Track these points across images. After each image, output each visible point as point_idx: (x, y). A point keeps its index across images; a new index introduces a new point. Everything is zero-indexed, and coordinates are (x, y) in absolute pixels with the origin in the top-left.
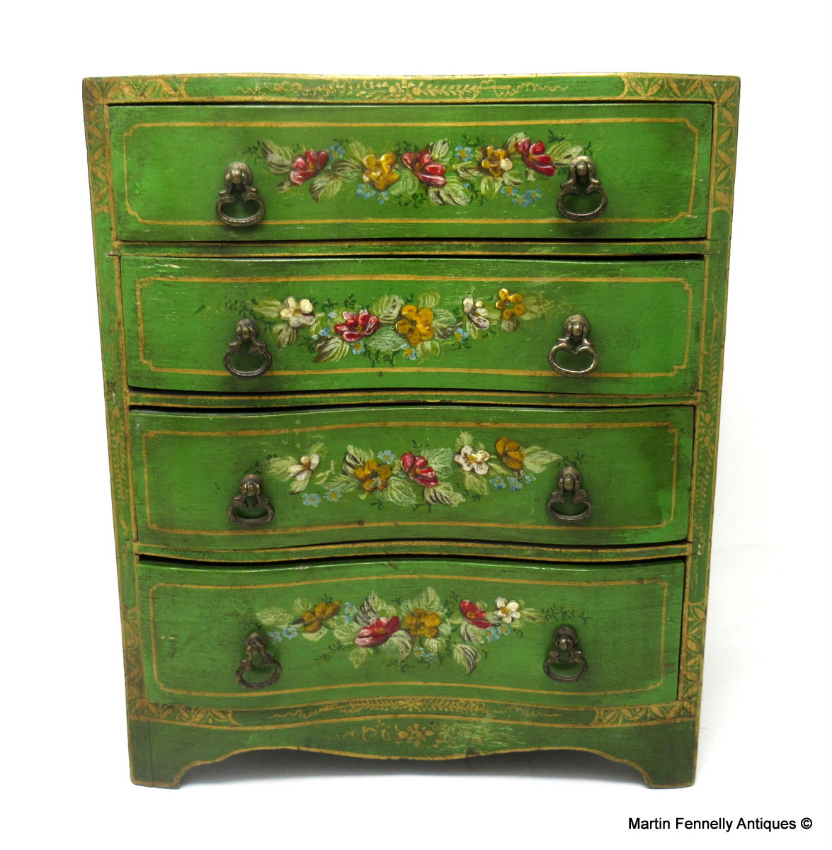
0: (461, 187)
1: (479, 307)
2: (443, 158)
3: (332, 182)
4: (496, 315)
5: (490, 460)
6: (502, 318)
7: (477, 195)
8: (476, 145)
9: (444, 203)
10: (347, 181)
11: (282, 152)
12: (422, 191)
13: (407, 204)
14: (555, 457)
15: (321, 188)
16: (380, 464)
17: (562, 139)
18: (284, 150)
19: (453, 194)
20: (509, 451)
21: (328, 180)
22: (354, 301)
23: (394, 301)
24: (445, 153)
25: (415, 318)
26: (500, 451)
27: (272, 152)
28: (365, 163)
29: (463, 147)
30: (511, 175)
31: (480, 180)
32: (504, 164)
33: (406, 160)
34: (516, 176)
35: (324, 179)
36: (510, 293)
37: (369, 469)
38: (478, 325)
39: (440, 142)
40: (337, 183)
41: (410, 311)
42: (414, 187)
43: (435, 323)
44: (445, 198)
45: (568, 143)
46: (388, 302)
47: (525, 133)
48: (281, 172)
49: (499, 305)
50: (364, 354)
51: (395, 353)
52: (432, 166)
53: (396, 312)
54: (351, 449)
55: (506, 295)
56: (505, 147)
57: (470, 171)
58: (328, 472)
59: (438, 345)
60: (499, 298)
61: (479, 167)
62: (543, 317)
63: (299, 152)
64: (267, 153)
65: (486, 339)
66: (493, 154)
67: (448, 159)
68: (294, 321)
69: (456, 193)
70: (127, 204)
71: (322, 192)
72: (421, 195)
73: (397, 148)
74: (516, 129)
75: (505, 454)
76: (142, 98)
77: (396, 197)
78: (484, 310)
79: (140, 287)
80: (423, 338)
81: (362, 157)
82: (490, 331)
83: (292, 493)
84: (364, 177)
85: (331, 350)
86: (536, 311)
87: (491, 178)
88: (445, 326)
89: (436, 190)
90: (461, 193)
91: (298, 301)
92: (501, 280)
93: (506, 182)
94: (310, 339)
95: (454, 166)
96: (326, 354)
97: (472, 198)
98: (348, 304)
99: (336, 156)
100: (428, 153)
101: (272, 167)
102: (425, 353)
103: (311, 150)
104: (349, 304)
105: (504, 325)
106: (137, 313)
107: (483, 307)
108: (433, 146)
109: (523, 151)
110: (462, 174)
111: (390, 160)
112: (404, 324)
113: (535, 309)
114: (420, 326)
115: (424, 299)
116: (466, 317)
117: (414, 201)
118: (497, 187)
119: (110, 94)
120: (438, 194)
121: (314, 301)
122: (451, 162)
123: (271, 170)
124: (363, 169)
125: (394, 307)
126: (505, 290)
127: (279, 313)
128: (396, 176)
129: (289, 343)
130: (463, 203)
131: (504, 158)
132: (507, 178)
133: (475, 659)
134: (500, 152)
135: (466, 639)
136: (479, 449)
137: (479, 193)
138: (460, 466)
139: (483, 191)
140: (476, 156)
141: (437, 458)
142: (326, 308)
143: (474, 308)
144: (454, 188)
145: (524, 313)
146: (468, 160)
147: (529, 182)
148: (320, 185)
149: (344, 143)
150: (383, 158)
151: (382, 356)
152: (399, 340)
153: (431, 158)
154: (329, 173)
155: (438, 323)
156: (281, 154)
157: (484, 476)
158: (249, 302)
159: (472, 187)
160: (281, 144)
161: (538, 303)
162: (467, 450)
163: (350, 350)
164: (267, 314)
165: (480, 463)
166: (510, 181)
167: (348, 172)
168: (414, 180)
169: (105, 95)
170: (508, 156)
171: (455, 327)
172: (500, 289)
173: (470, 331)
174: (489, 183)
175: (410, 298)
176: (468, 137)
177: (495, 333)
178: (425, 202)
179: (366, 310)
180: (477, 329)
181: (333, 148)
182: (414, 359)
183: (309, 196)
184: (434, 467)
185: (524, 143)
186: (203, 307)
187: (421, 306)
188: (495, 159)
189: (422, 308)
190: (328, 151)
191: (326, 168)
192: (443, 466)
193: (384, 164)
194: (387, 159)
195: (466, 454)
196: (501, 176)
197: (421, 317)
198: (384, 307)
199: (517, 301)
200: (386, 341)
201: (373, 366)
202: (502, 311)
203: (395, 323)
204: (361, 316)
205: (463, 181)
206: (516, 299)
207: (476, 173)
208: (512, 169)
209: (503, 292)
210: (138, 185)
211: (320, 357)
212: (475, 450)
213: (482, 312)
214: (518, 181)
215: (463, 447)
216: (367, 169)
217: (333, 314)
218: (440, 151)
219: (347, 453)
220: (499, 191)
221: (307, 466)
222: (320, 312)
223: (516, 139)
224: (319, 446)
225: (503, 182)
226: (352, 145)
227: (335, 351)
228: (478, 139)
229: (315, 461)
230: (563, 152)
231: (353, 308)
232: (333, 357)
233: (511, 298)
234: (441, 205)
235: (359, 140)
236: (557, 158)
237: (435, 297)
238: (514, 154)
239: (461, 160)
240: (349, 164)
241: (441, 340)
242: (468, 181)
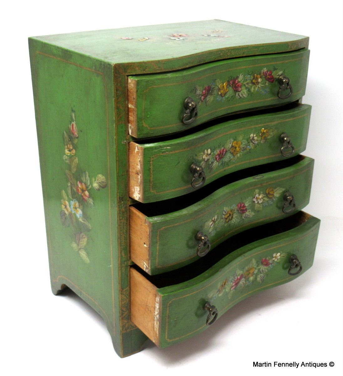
0: (246, 91)
3: (211, 97)
4: (260, 139)
5: (264, 197)
6: (261, 139)
7: (251, 93)
8: (251, 74)
10: (215, 96)
12: (234, 94)
13: (230, 100)
14: (284, 189)
18: (200, 88)
19: (243, 94)
20: (270, 192)
22: (220, 144)
23: (231, 141)
25: (236, 146)
26: (267, 192)
27: (197, 90)
28: (220, 87)
29: (248, 75)
31: (251, 87)
32: (259, 80)
33: (231, 83)
34: (262, 84)
35: (209, 96)
36: (265, 129)
37: (228, 214)
38: (254, 143)
39: (241, 74)
41: (235, 143)
42: (232, 93)
43: (241, 146)
44: (241, 96)
45: (278, 70)
46: (229, 141)
47: (266, 68)
48: (199, 98)
50: (222, 164)
51: (229, 161)
52: (238, 84)
53: (231, 145)
55: (263, 131)
56: (260, 74)
57: (249, 84)
58: (218, 220)
59: (241, 154)
60: (261, 132)
61: (252, 82)
62: (274, 136)
63: (204, 88)
65: (256, 148)
66: (256, 77)
67: (242, 81)
68: (206, 159)
70: (143, 122)
71: (208, 101)
72: (234, 96)
73: (228, 79)
74: (264, 67)
75: (269, 193)
76: (144, 72)
77: (227, 98)
78: (256, 137)
79: (152, 159)
80: (238, 153)
81: (219, 85)
83: (210, 233)
84: (219, 93)
85: (214, 166)
87: (255, 86)
88: (244, 146)
89: (238, 93)
90: (246, 93)
91: (207, 150)
93: (259, 87)
94: (209, 164)
95: (244, 83)
96: (212, 168)
97: (249, 94)
99: (213, 86)
100: (237, 79)
103: (206, 86)
104: (219, 147)
105: (262, 142)
106: (150, 172)
107: (256, 136)
108: (238, 76)
109: (265, 74)
110: (246, 85)
111: (227, 85)
112: (233, 149)
113: (271, 134)
114: (237, 148)
115: (238, 137)
116: (251, 141)
118: (256, 89)
119: (128, 71)
120: (239, 95)
121: (211, 148)
122: (244, 82)
123: (197, 97)
124: (219, 89)
125: (230, 143)
126: (263, 129)
127: (202, 157)
128: (228, 90)
130: (246, 96)
131: (259, 78)
132: (260, 85)
133: (264, 278)
134: (259, 76)
135: (262, 272)
136: (261, 194)
138: (254, 202)
139: (252, 91)
140: (251, 78)
141: (248, 201)
142: (213, 150)
143: (253, 137)
144: (243, 91)
145: (268, 136)
146: (248, 80)
147: (266, 85)
148: (208, 99)
149: (215, 81)
150: (224, 84)
151: (226, 163)
152: (231, 155)
153: (238, 81)
154: (210, 94)
156: (199, 90)
157: (261, 203)
158: (195, 156)
159: (249, 90)
160: (199, 86)
161: (273, 132)
162: (257, 196)
163: (218, 164)
164: (199, 159)
165: (261, 199)
166: (261, 86)
167: (215, 92)
168: (232, 90)
169: (126, 72)
170: (261, 77)
171: (247, 146)
172: (262, 129)
173: (252, 146)
174: (254, 88)
175: (235, 138)
176: (249, 71)
177: (259, 145)
178: (235, 98)
179: (223, 147)
180: (254, 145)
181: (212, 83)
183: (205, 105)
184: (246, 205)
185: (266, 72)
186: (179, 162)
187: (238, 140)
188: (257, 79)
190: (210, 85)
191: (210, 92)
192: (249, 204)
193: (225, 86)
194: (226, 84)
195: (256, 197)
196: (258, 85)
197: (238, 145)
198: (228, 144)
199: (267, 132)
202: (262, 136)
203: (231, 150)
204: (222, 150)
205: (246, 88)
207: (251, 85)
208: (261, 82)
210: (149, 113)
211: (211, 170)
212: (259, 195)
213: (255, 138)
214: (263, 86)
217: (215, 152)
218: (241, 78)
220: (257, 90)
221: (214, 221)
222: (212, 152)
223: (263, 70)
225: (258, 87)
226: (217, 81)
228: (252, 72)
229: (216, 218)
230: (277, 73)
232: (214, 169)
233: (265, 131)
234: (240, 98)
235: (218, 78)
236: (275, 76)
237: (242, 136)
238: (263, 76)
239: (246, 81)
240: (215, 89)
241: (242, 152)
242: (248, 88)
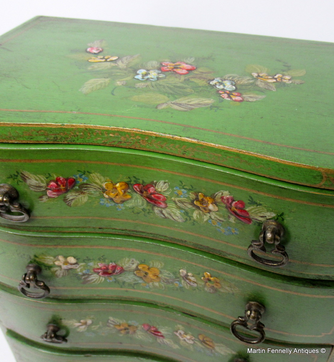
0: (178, 211)
1: (191, 276)
2: (164, 192)
3: (80, 196)
4: (201, 283)
6: (205, 286)
7: (190, 219)
8: (190, 190)
9: (166, 218)
10: (92, 196)
11: (38, 179)
12: (149, 208)
13: (138, 213)
15: (72, 200)
16: (129, 326)
17: (260, 205)
18: (38, 177)
19: (172, 214)
20: (206, 341)
21: (77, 194)
22: (105, 258)
23: (133, 261)
24: (166, 189)
25: (147, 271)
26: (201, 339)
27: (30, 179)
28: (104, 186)
29: (180, 189)
30: (216, 214)
31: (192, 210)
32: (211, 207)
33: (136, 188)
34: (220, 216)
35: (74, 194)
36: (211, 276)
37: (123, 326)
39: (162, 182)
40: (84, 197)
41: (144, 268)
42: (143, 205)
43: (160, 276)
44: (166, 215)
45: (264, 208)
46: (129, 261)
47: (229, 192)
48: (39, 190)
49: (204, 279)
50: (115, 282)
51: (135, 284)
52: (156, 195)
53: (134, 266)
54: (111, 318)
55: (208, 276)
56: (213, 197)
57: (185, 204)
58: (98, 326)
59: (163, 285)
60: (204, 277)
61: (192, 203)
62: (233, 294)
63: (52, 178)
64: (26, 179)
65: (194, 291)
66: (202, 200)
67: (168, 193)
68: (64, 267)
69: (175, 214)
71: (73, 201)
72: (149, 210)
73: (129, 180)
74: (223, 188)
75: (204, 342)
77: (130, 208)
80: (153, 280)
81: (102, 183)
82: (198, 289)
83: (78, 332)
84: (105, 194)
85: (92, 280)
86: (229, 290)
87: (201, 212)
88: (168, 278)
89: (160, 209)
90: (178, 214)
91: (66, 257)
92: (205, 268)
93: (212, 217)
94: (77, 274)
95: (173, 198)
96: (89, 281)
97: (186, 219)
98: (101, 259)
99: (81, 181)
100: (153, 186)
101: (32, 187)
102: (155, 287)
103: (61, 177)
105: (206, 289)
107: (193, 276)
108: (156, 183)
109: (228, 203)
110: (179, 204)
111: (123, 187)
112: (140, 273)
113: (227, 288)
114: (150, 275)
115: (153, 263)
116: (181, 278)
117: (143, 212)
118: (206, 218)
120: (161, 212)
121: (77, 257)
122: (171, 196)
123: (31, 189)
124: (104, 190)
125: (133, 264)
127: (54, 262)
128: (129, 197)
129: (63, 276)
130: (180, 221)
131: (212, 204)
132: (213, 215)
137: (191, 218)
138: (177, 336)
139: (195, 218)
140: (190, 196)
141: (163, 329)
142: (86, 261)
143: (187, 275)
144: (173, 210)
145: (221, 288)
146: (184, 197)
147: (230, 222)
148: (71, 198)
149: (86, 173)
150: (118, 185)
151: (127, 284)
152: (137, 279)
153: (155, 190)
154: (77, 191)
155: (163, 276)
156: (36, 180)
157: (191, 344)
158: (33, 256)
159: (186, 213)
160: (35, 173)
161: (230, 287)
163: (105, 280)
164: (45, 262)
165: (188, 339)
166: (215, 217)
167: (92, 190)
168: (143, 200)
170: (215, 203)
171: (174, 280)
172: (205, 272)
173: (185, 284)
174: (200, 215)
175: (143, 261)
176: (184, 184)
177: (200, 290)
178: (151, 214)
179: (113, 263)
180: (189, 285)
181: (78, 176)
182: (148, 288)
183: (64, 204)
184: (162, 332)
185: (228, 199)
189: (152, 267)
190: (74, 178)
191: (74, 188)
192: (168, 333)
193: (119, 189)
194: (121, 186)
195: (180, 333)
196: (209, 213)
197: (151, 272)
198: (126, 263)
200: (129, 278)
201: (121, 287)
202: (206, 282)
203: (134, 271)
204: (110, 266)
205: (179, 208)
206: (215, 280)
207: (190, 206)
208: (217, 211)
209: (207, 274)
211: (85, 282)
212: (186, 334)
213: (192, 278)
214: (222, 219)
215: (179, 330)
216: (106, 190)
217: (91, 264)
218: (162, 187)
219: (109, 320)
220: (207, 221)
221: (85, 324)
222: (82, 262)
223: (222, 194)
224: (92, 316)
225: (210, 217)
226: (93, 175)
227: (95, 280)
228: (191, 186)
229: (89, 322)
230: (260, 212)
231: (105, 261)
232: (94, 282)
233: (212, 278)
234: (164, 218)
235: (99, 172)
236: (253, 215)
237: (161, 263)
238: (220, 203)
239: (178, 196)
240: (92, 186)
241: (165, 284)
242: (184, 209)
